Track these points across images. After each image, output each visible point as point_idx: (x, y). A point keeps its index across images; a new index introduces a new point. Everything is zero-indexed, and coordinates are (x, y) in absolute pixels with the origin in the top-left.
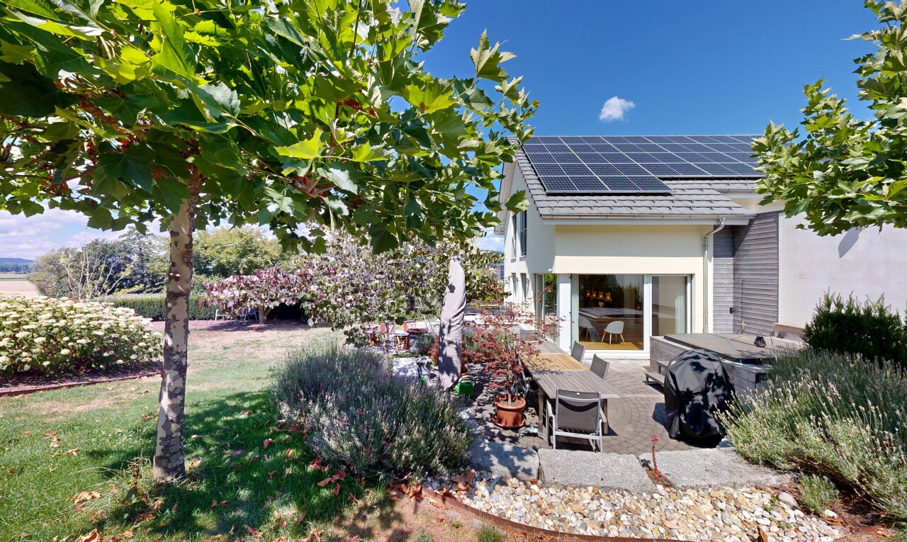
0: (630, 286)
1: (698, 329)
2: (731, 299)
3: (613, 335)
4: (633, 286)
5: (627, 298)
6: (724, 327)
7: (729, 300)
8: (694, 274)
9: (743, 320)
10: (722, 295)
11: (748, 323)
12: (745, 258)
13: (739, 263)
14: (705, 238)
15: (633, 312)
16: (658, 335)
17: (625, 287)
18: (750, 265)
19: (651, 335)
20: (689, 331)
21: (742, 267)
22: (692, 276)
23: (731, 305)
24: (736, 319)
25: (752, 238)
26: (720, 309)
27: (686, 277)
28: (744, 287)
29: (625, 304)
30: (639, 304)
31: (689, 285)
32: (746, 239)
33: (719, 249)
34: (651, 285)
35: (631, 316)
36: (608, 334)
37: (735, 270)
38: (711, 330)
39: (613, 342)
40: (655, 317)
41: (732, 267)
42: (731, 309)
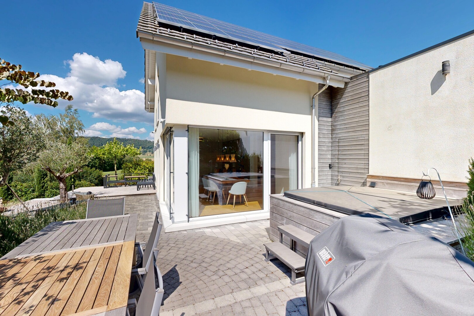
0: (254, 154)
1: (307, 185)
2: (329, 156)
3: (238, 196)
4: (256, 154)
5: (252, 164)
6: (325, 182)
7: (328, 158)
8: (304, 133)
9: (340, 174)
10: (324, 153)
11: (343, 177)
12: (341, 118)
13: (336, 124)
14: (313, 98)
15: (256, 174)
16: (275, 194)
17: (250, 155)
18: (345, 124)
19: (270, 193)
20: (300, 188)
21: (338, 127)
22: (302, 134)
23: (330, 161)
24: (333, 174)
25: (347, 100)
26: (323, 165)
27: (298, 136)
28: (340, 144)
29: (251, 169)
30: (260, 169)
31: (300, 143)
32: (342, 101)
33: (322, 111)
34: (270, 142)
35: (254, 177)
36: (232, 196)
37: (332, 130)
38: (317, 185)
39: (237, 203)
40: (272, 177)
41: (330, 128)
42: (330, 165)
